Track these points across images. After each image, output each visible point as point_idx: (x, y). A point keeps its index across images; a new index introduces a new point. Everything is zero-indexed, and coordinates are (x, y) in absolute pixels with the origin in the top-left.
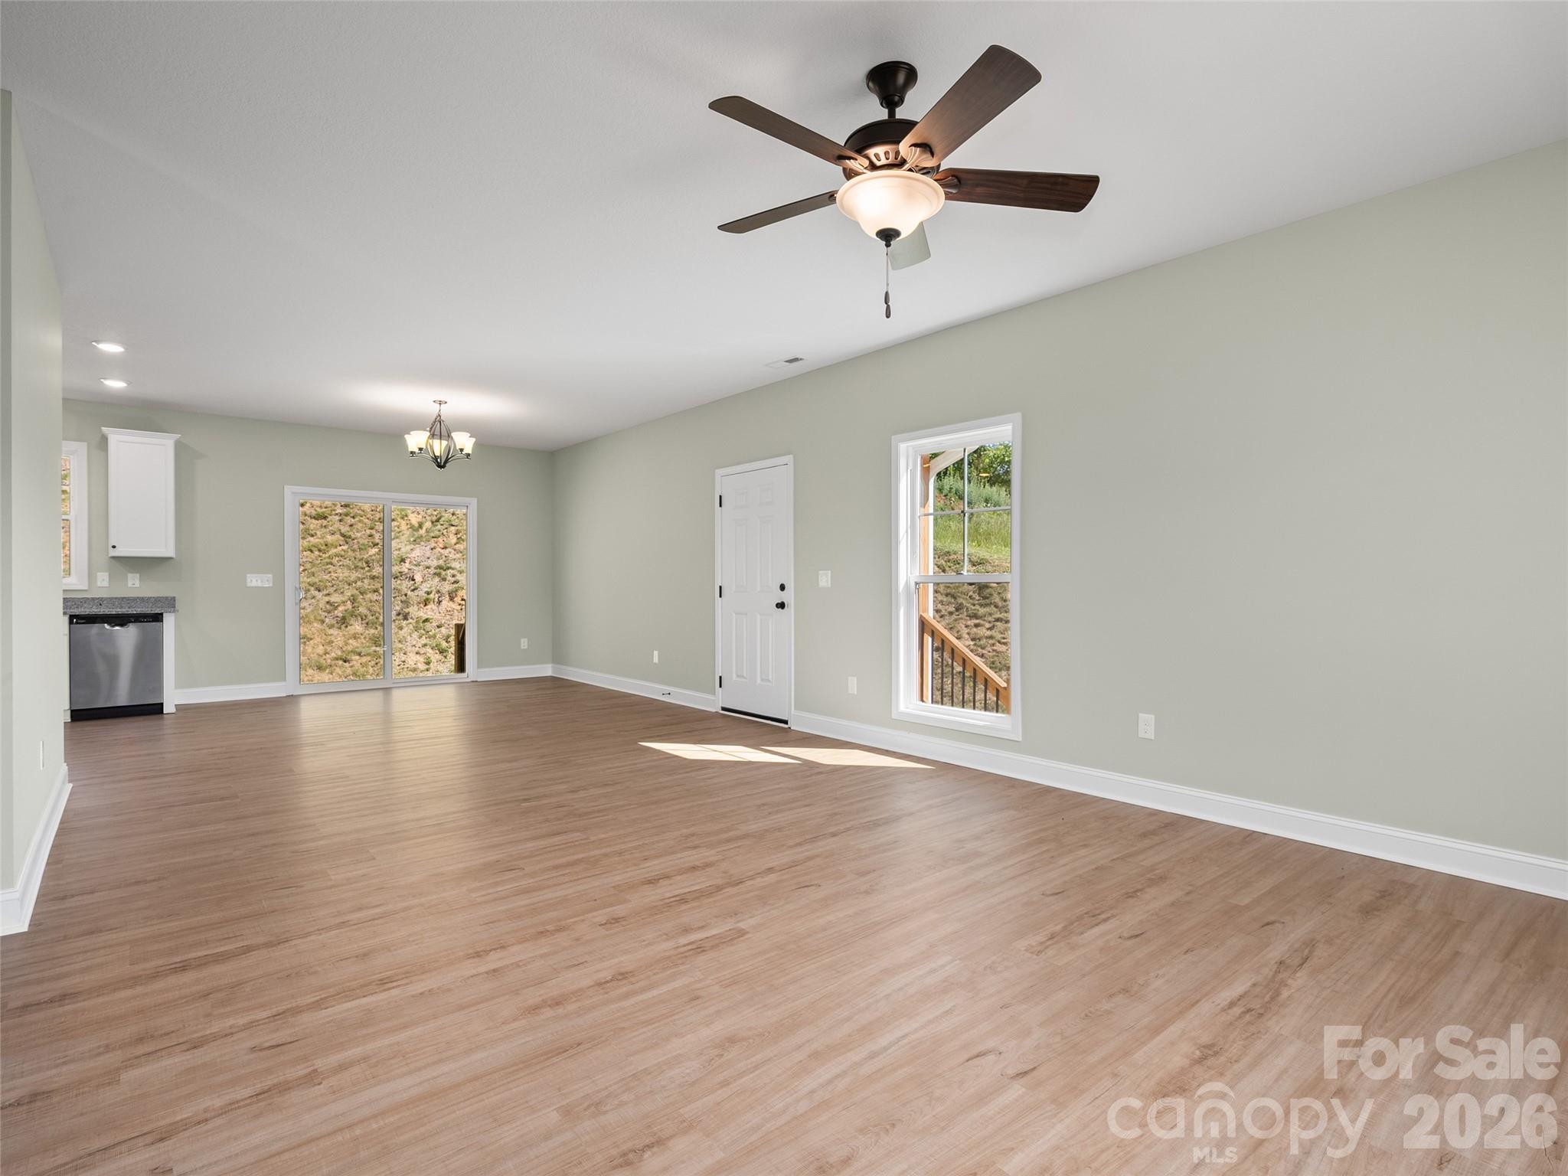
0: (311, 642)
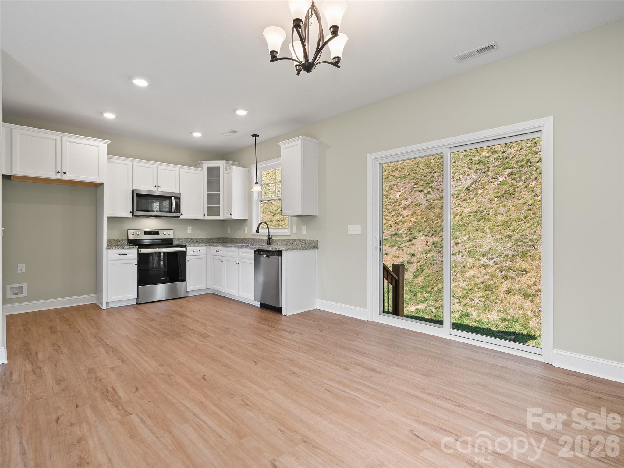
0: (528, 274)
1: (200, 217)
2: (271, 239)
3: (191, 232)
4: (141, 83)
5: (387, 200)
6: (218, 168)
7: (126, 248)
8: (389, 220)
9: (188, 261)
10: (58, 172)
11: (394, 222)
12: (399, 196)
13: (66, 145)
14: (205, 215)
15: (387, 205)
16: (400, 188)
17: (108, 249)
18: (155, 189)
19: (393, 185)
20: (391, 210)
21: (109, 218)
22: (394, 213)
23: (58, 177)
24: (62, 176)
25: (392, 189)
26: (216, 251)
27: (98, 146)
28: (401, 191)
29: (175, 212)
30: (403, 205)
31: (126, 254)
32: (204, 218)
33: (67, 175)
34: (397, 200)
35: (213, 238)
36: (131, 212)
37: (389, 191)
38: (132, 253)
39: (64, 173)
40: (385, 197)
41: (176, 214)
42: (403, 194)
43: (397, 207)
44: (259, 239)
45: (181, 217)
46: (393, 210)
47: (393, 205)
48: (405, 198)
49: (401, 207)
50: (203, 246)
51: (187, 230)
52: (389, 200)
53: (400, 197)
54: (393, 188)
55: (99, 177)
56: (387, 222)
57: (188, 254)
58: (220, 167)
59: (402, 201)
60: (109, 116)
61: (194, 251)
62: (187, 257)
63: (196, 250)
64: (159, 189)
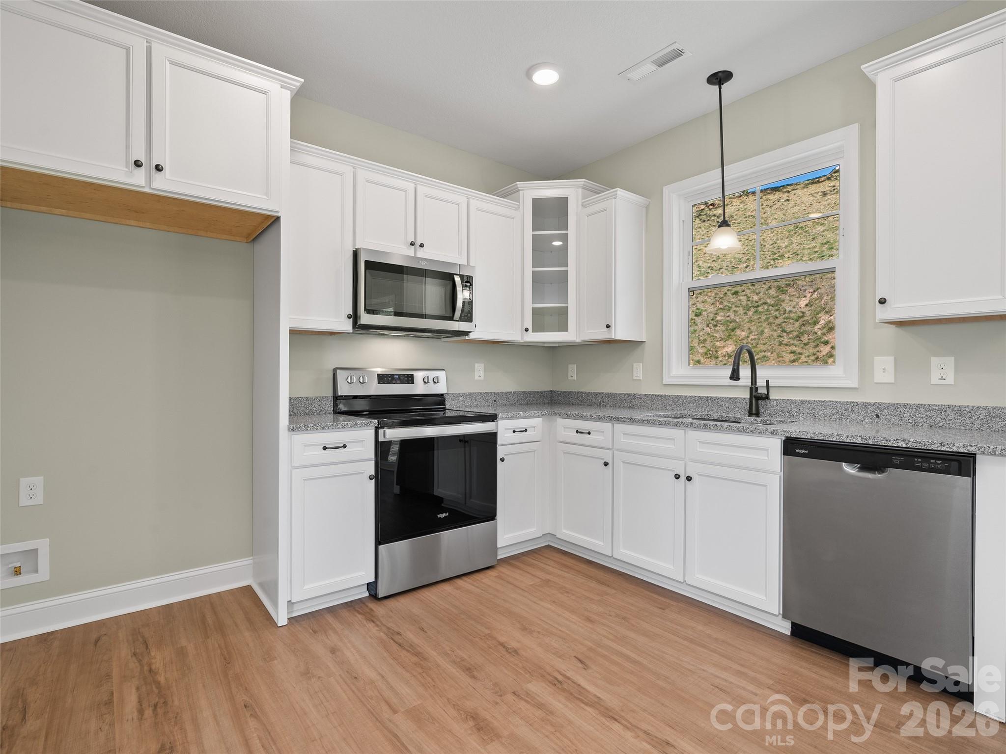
1: (514, 335)
2: (767, 397)
3: (482, 378)
5: (781, 315)
6: (564, 201)
7: (344, 427)
8: (800, 354)
9: (502, 460)
10: (138, 164)
11: (813, 358)
12: (807, 305)
13: (164, 73)
14: (527, 330)
15: (783, 324)
16: (805, 291)
17: (293, 430)
18: (411, 252)
19: (786, 284)
20: (795, 334)
21: (293, 333)
22: (805, 338)
23: (138, 180)
24: (149, 180)
25: (784, 292)
26: (577, 432)
27: (263, 92)
28: (808, 295)
29: (461, 319)
30: (822, 322)
31: (345, 446)
32: (524, 338)
33: (168, 176)
34: (803, 313)
35: (530, 393)
36: (349, 317)
37: (778, 296)
38: (362, 441)
39: (159, 168)
40: (774, 308)
41: (463, 326)
42: (815, 301)
43: (809, 328)
44: (701, 398)
45: (472, 336)
46: (802, 334)
47: (797, 324)
48: (824, 309)
49: (818, 326)
50: (536, 417)
51: (473, 371)
52: (784, 314)
53: (808, 308)
54: (787, 291)
55: (266, 195)
56: (796, 357)
57: (500, 440)
58: (568, 198)
59: (820, 315)
61: (514, 432)
62: (499, 449)
63: (518, 428)
64: (421, 253)
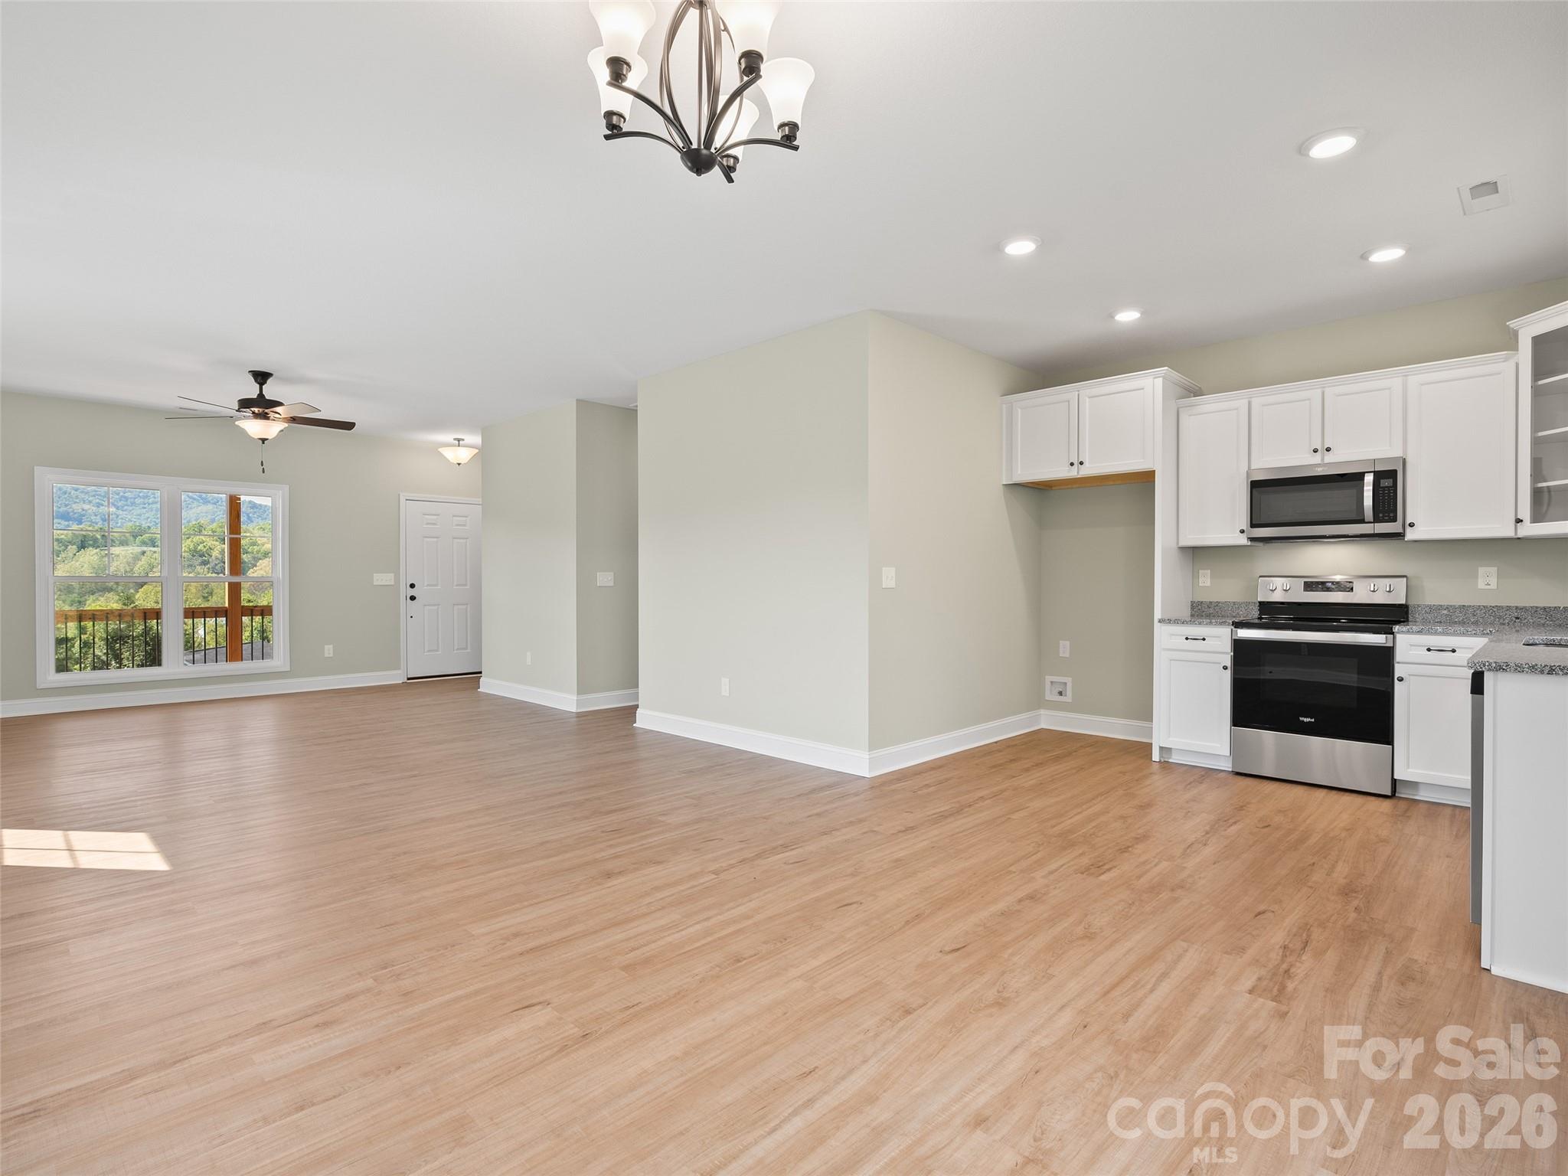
4: (1020, 248)
7: (1200, 624)
9: (1401, 680)
10: (1072, 464)
14: (1519, 521)
17: (1161, 621)
18: (1316, 459)
23: (1073, 473)
24: (1078, 470)
27: (1143, 389)
29: (1377, 519)
31: (1204, 639)
32: (1520, 531)
33: (1086, 466)
36: (1242, 532)
38: (1218, 637)
39: (1082, 463)
41: (1396, 527)
45: (1411, 536)
50: (1469, 636)
51: (1475, 576)
60: (1128, 317)
61: (1430, 650)
62: (1397, 667)
63: (1432, 646)
64: (1329, 458)
